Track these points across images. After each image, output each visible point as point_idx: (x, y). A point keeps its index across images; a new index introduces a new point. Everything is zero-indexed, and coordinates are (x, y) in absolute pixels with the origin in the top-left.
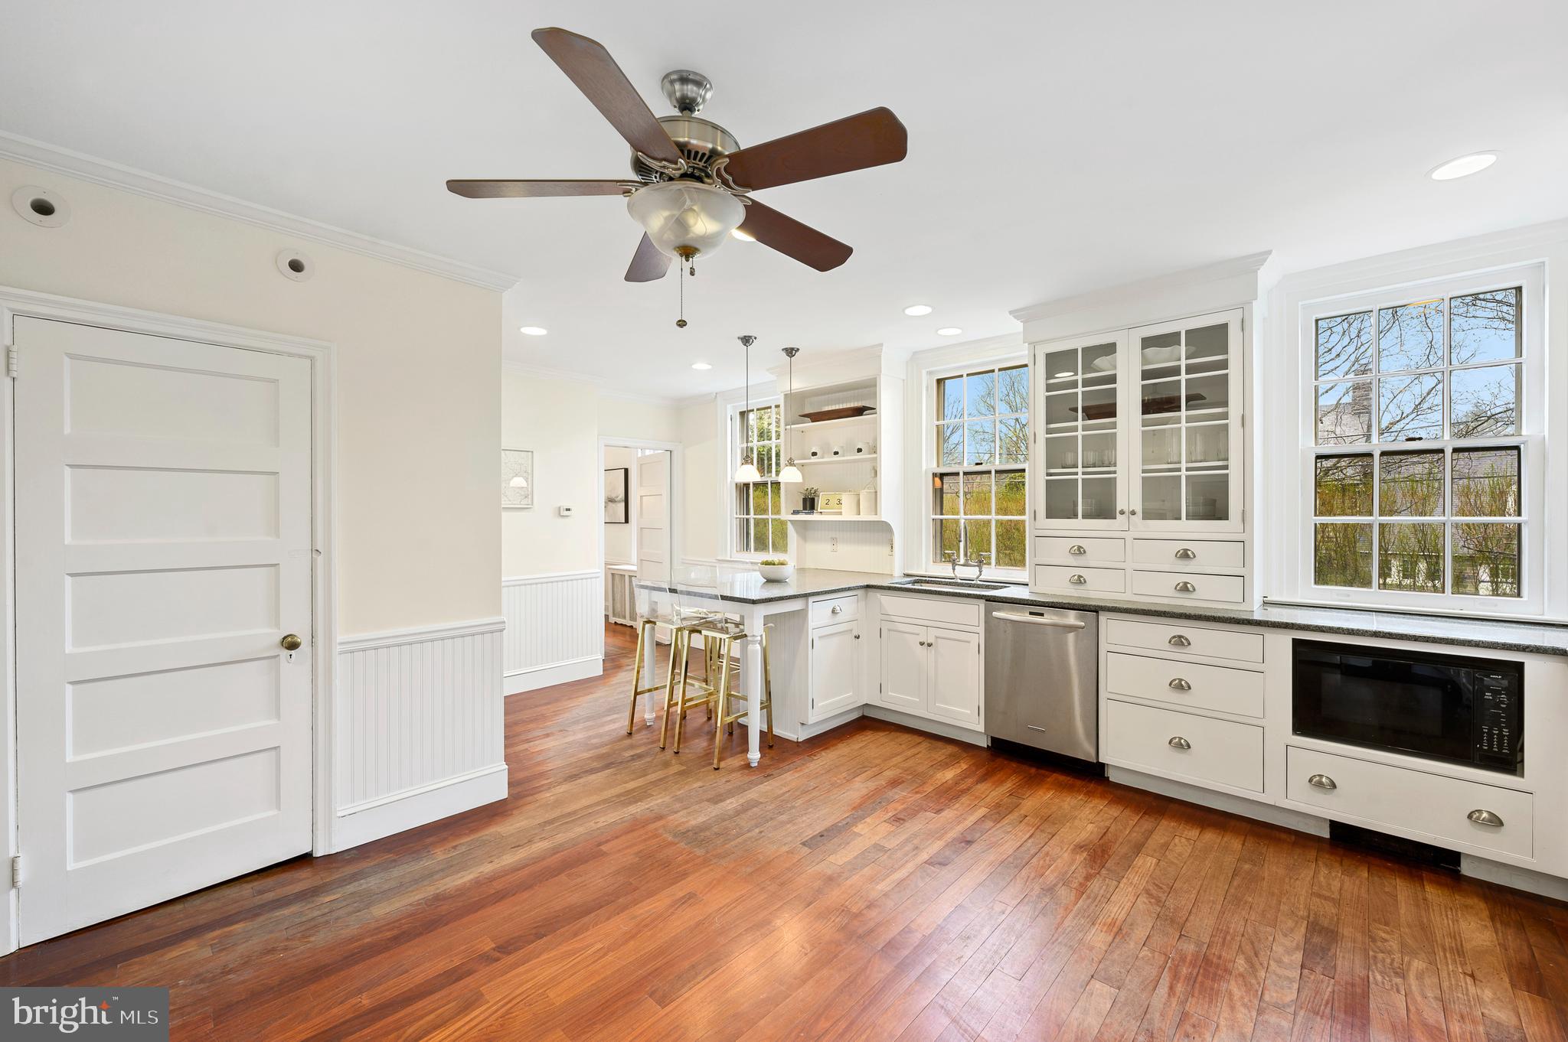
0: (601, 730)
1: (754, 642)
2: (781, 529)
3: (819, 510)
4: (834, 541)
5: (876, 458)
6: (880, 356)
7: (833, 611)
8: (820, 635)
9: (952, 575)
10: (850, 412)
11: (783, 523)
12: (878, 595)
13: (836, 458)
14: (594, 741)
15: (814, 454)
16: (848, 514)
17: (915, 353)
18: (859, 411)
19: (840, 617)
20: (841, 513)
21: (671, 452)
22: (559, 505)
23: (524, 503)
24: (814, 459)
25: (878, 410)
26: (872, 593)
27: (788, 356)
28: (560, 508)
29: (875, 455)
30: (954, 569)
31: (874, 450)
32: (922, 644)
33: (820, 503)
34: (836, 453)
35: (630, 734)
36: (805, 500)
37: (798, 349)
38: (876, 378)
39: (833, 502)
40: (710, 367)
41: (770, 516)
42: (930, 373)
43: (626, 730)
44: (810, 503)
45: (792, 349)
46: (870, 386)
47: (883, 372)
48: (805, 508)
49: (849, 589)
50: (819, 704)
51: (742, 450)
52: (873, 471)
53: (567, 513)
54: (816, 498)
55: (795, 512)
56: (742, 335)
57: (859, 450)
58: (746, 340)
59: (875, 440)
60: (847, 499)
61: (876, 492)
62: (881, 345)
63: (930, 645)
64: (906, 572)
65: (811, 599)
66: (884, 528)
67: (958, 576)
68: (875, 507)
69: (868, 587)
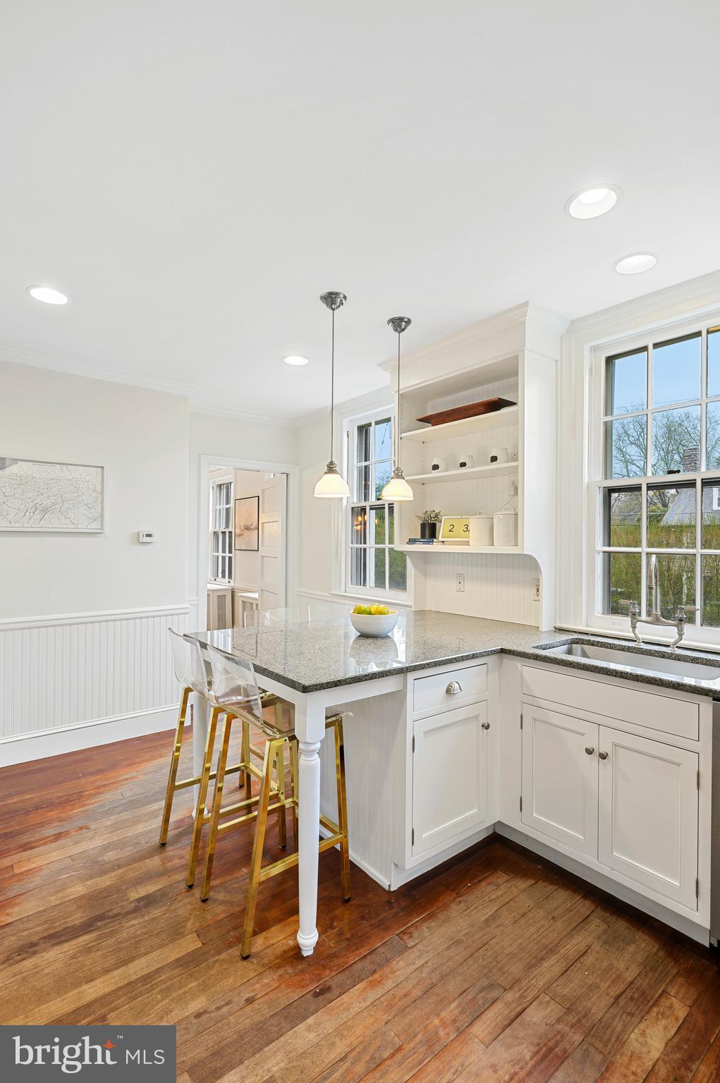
0: (131, 832)
1: (310, 753)
2: (399, 559)
3: (441, 539)
4: (461, 578)
5: (517, 466)
6: (523, 323)
7: (449, 691)
8: (425, 730)
9: (631, 635)
10: (482, 409)
11: (402, 555)
12: (519, 665)
13: (463, 470)
14: (111, 856)
15: (436, 467)
16: (476, 544)
17: (572, 322)
18: (495, 405)
19: (460, 699)
20: (467, 543)
21: (287, 475)
22: (138, 531)
23: (94, 526)
24: (435, 474)
25: (520, 403)
26: (509, 661)
27: (396, 330)
28: (139, 533)
29: (515, 464)
30: (634, 627)
31: (515, 457)
32: (589, 752)
33: (442, 530)
34: (463, 465)
35: (163, 845)
36: (423, 526)
37: (409, 322)
38: (517, 356)
39: (459, 528)
40: (307, 361)
41: (387, 546)
42: (594, 349)
43: (156, 839)
44: (429, 531)
45: (401, 319)
46: (510, 371)
47: (528, 345)
48: (423, 536)
49: (474, 656)
50: (424, 836)
51: (360, 469)
52: (512, 488)
53: (149, 539)
54: (438, 524)
55: (412, 541)
56: (324, 291)
57: (494, 459)
58: (331, 299)
59: (516, 446)
60: (475, 524)
61: (517, 514)
62: (526, 304)
63: (603, 756)
64: (559, 625)
65: (411, 676)
66: (529, 564)
67: (640, 636)
68: (515, 533)
69: (503, 651)
